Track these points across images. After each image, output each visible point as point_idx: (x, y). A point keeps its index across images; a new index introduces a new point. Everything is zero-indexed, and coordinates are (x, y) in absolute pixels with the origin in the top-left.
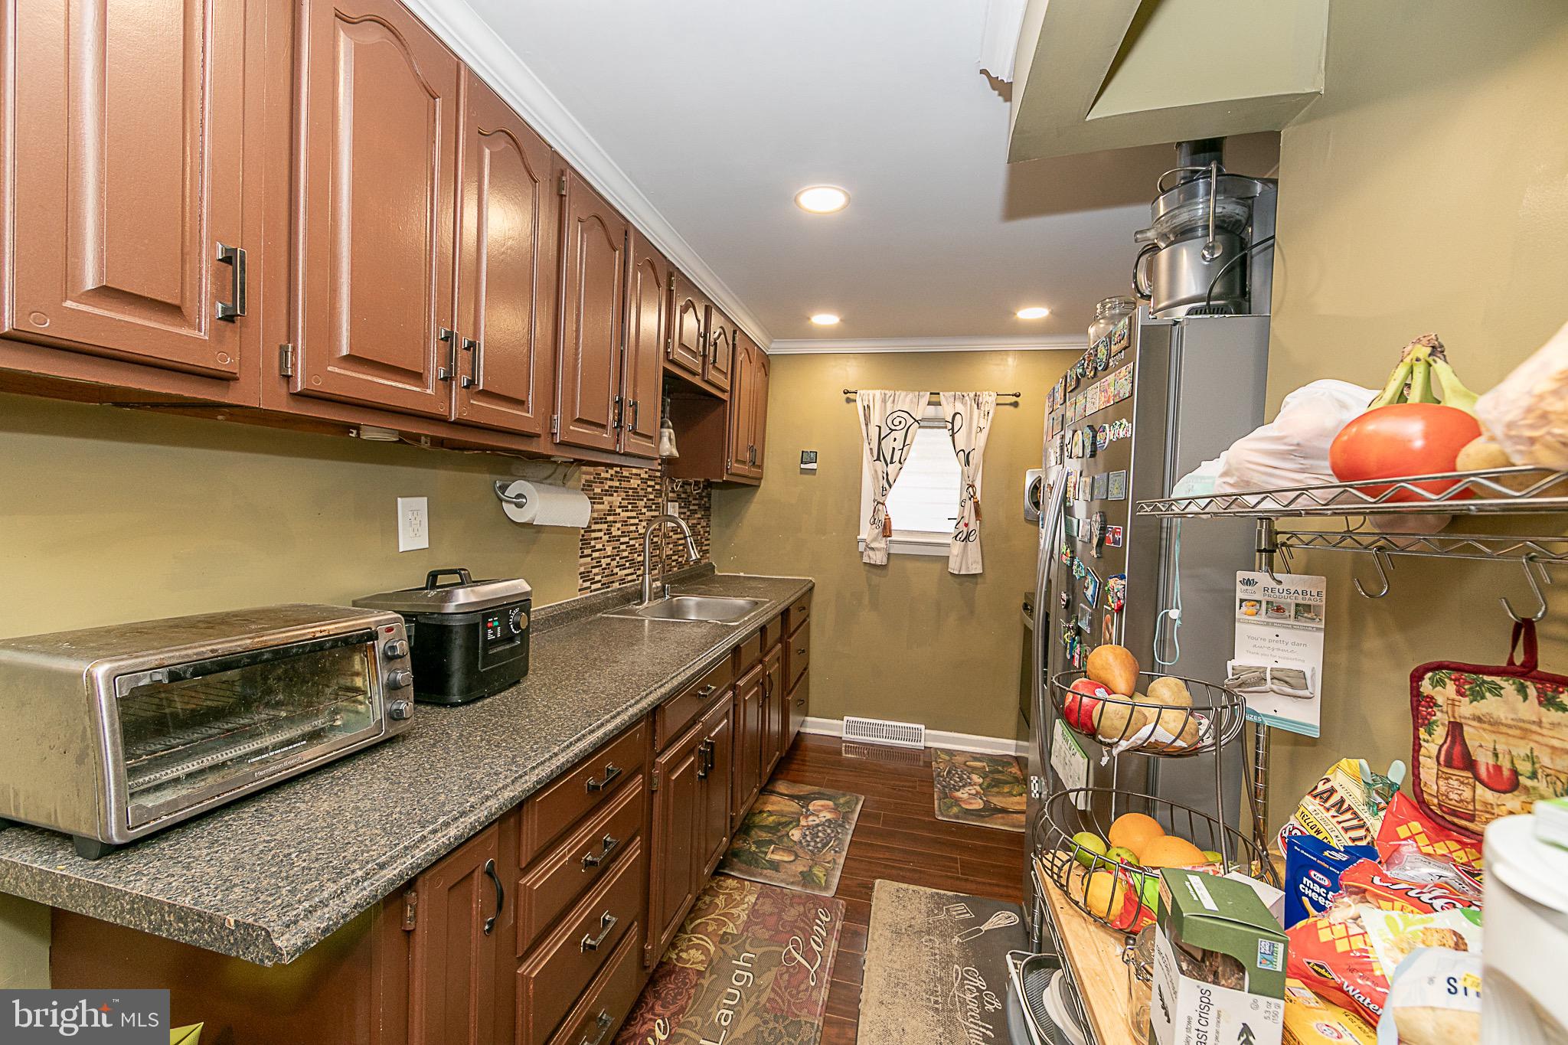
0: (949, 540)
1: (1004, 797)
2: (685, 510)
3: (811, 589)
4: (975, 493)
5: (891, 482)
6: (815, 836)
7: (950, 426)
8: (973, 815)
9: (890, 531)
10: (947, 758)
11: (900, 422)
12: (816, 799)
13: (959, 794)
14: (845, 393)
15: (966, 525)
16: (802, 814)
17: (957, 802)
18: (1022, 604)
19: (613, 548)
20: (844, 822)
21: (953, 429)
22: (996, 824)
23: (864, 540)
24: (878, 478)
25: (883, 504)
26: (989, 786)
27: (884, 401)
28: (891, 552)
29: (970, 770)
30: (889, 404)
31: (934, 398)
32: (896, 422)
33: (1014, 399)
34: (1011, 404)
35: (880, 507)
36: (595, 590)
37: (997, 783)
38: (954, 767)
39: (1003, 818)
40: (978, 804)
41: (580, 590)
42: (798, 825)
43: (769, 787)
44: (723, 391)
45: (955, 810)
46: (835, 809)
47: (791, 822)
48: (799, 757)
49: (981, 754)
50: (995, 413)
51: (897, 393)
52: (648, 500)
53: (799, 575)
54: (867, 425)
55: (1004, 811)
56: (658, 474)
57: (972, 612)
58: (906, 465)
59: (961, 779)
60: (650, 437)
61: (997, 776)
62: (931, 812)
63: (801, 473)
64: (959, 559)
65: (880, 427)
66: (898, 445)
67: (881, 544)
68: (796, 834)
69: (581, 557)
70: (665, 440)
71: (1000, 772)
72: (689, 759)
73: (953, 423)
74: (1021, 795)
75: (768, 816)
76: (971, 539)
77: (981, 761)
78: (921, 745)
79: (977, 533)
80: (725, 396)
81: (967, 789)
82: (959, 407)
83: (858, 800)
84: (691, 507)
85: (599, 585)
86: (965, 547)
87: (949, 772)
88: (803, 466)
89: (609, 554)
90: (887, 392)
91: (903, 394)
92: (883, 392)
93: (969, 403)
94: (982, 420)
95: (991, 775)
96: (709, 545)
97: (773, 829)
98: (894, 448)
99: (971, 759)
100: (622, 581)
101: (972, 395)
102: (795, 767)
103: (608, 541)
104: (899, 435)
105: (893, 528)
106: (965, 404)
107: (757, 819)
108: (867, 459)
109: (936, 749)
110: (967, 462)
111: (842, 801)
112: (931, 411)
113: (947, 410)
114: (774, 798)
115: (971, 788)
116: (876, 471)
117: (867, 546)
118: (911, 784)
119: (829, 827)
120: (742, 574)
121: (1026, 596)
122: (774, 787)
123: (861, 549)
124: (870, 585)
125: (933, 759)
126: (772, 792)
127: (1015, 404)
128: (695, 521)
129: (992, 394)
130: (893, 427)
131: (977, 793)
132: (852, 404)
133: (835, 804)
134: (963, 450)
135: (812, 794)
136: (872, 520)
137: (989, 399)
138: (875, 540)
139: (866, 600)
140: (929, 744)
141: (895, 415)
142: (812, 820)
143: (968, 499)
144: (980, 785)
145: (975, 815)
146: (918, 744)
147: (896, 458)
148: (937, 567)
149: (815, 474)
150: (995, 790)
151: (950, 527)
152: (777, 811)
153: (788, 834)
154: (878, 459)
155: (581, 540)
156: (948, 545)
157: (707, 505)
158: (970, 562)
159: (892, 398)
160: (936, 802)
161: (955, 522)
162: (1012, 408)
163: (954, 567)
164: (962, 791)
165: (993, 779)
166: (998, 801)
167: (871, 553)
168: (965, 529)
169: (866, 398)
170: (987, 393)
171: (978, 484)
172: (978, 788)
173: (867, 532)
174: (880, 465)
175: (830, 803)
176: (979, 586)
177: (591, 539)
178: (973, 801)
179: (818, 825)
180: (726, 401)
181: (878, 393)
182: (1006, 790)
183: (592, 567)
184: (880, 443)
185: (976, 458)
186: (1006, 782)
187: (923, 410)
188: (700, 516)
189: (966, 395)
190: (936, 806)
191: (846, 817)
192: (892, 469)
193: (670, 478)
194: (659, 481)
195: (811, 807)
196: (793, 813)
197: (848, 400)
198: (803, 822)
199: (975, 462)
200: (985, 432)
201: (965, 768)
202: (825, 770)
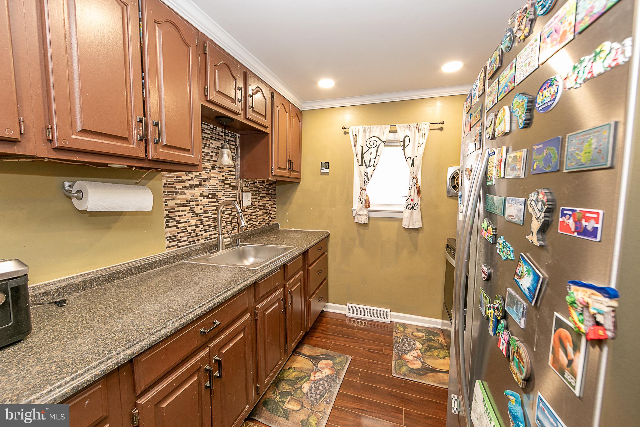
0: (402, 209)
1: (435, 359)
2: (257, 197)
3: (328, 237)
4: (417, 182)
5: (369, 177)
6: (317, 388)
7: (402, 144)
8: (414, 373)
9: (369, 205)
10: (402, 329)
11: (374, 143)
12: (323, 359)
13: (407, 357)
14: (343, 129)
15: (412, 200)
16: (313, 371)
17: (406, 361)
18: (445, 245)
19: (197, 221)
20: (336, 378)
21: (404, 145)
22: (429, 381)
23: (355, 210)
24: (361, 176)
25: (365, 190)
26: (426, 350)
27: (365, 132)
28: (371, 216)
29: (415, 338)
30: (367, 133)
31: (393, 128)
32: (372, 143)
33: (440, 126)
34: (438, 129)
35: (363, 191)
36: (181, 246)
37: (430, 349)
38: (405, 336)
39: (433, 376)
40: (417, 365)
41: (167, 248)
42: (308, 380)
43: (298, 350)
44: (266, 127)
45: (404, 369)
46: (333, 368)
47: (305, 377)
48: (320, 328)
49: (422, 327)
50: (429, 135)
51: (372, 127)
52: (225, 192)
53: (322, 229)
54: (355, 146)
55: (434, 370)
56: (234, 177)
57: (416, 249)
58: (377, 167)
59: (409, 344)
60: (188, 150)
61: (431, 343)
62: (389, 370)
63: (321, 174)
64: (408, 220)
65: (362, 147)
66: (373, 156)
67: (364, 212)
68: (306, 387)
69: (166, 228)
70: (225, 156)
71: (433, 340)
72: (193, 378)
73: (404, 142)
74: (444, 358)
75: (293, 372)
76: (415, 208)
77: (421, 332)
78: (387, 321)
79: (419, 204)
80: (268, 131)
81: (412, 352)
82: (408, 133)
83: (347, 359)
84: (261, 195)
85: (186, 243)
86: (412, 212)
87: (403, 340)
88: (322, 171)
89: (194, 224)
90: (366, 126)
91: (375, 127)
92: (364, 126)
93: (413, 129)
94: (421, 139)
95: (427, 343)
96: (276, 214)
97: (293, 383)
98: (370, 158)
99: (416, 330)
100: (207, 239)
101: (415, 125)
102: (317, 334)
103: (191, 217)
104: (373, 151)
105: (371, 203)
106: (410, 130)
107: (286, 374)
108: (356, 164)
109: (397, 323)
110: (413, 164)
111: (338, 360)
112: (391, 136)
113: (400, 136)
114: (300, 358)
115: (414, 352)
116: (360, 171)
117: (356, 213)
118: (380, 348)
119: (327, 382)
120: (293, 229)
121: (448, 241)
122: (301, 349)
123: (354, 215)
124: (359, 234)
125: (394, 330)
126: (299, 353)
127: (441, 129)
128: (265, 202)
129: (426, 123)
130: (370, 147)
131: (418, 355)
132: (347, 135)
133: (334, 363)
134: (410, 158)
135: (323, 355)
136: (359, 199)
137: (425, 127)
138: (360, 210)
139: (357, 242)
140: (393, 320)
141: (371, 139)
142: (318, 376)
143: (413, 185)
144: (420, 350)
145: (417, 374)
146: (387, 320)
147: (372, 164)
148: (396, 224)
149: (328, 175)
150: (429, 353)
151: (403, 202)
152: (298, 368)
153: (301, 387)
154: (362, 165)
155: (165, 218)
156: (402, 212)
157: (273, 193)
158: (414, 222)
159: (369, 130)
160: (393, 362)
161: (406, 198)
162: (439, 131)
163: (405, 224)
164: (409, 354)
165: (428, 346)
166: (432, 363)
167: (359, 217)
168: (412, 203)
169: (354, 131)
170: (424, 123)
171: (419, 177)
172: (419, 352)
173: (357, 205)
174: (363, 168)
175: (331, 362)
176: (420, 234)
177: (176, 216)
178: (415, 362)
179: (320, 380)
180: (268, 134)
181: (361, 128)
182: (436, 354)
183: (178, 233)
184: (362, 156)
185: (417, 162)
186: (436, 348)
187: (387, 136)
188: (268, 199)
189: (411, 125)
190: (393, 365)
191: (338, 374)
192: (370, 170)
193: (243, 179)
194: (234, 181)
195: (319, 366)
196: (308, 369)
197: (346, 133)
198: (312, 378)
199: (417, 163)
200: (423, 146)
201: (412, 337)
202: (333, 337)
